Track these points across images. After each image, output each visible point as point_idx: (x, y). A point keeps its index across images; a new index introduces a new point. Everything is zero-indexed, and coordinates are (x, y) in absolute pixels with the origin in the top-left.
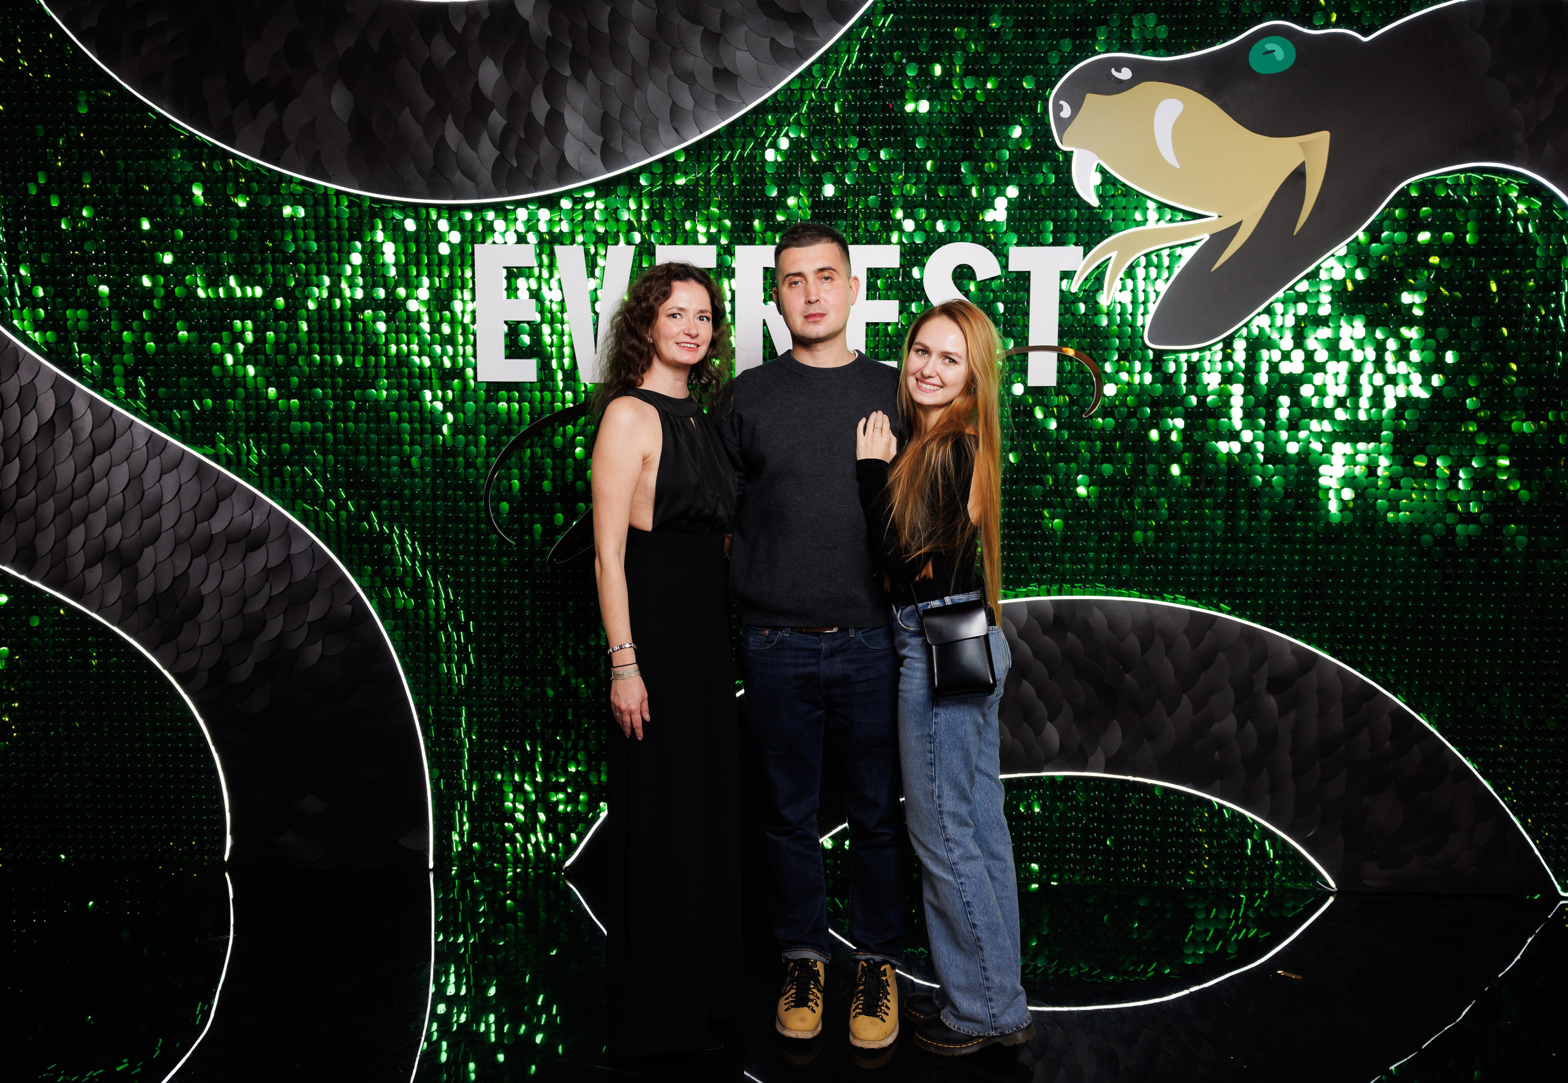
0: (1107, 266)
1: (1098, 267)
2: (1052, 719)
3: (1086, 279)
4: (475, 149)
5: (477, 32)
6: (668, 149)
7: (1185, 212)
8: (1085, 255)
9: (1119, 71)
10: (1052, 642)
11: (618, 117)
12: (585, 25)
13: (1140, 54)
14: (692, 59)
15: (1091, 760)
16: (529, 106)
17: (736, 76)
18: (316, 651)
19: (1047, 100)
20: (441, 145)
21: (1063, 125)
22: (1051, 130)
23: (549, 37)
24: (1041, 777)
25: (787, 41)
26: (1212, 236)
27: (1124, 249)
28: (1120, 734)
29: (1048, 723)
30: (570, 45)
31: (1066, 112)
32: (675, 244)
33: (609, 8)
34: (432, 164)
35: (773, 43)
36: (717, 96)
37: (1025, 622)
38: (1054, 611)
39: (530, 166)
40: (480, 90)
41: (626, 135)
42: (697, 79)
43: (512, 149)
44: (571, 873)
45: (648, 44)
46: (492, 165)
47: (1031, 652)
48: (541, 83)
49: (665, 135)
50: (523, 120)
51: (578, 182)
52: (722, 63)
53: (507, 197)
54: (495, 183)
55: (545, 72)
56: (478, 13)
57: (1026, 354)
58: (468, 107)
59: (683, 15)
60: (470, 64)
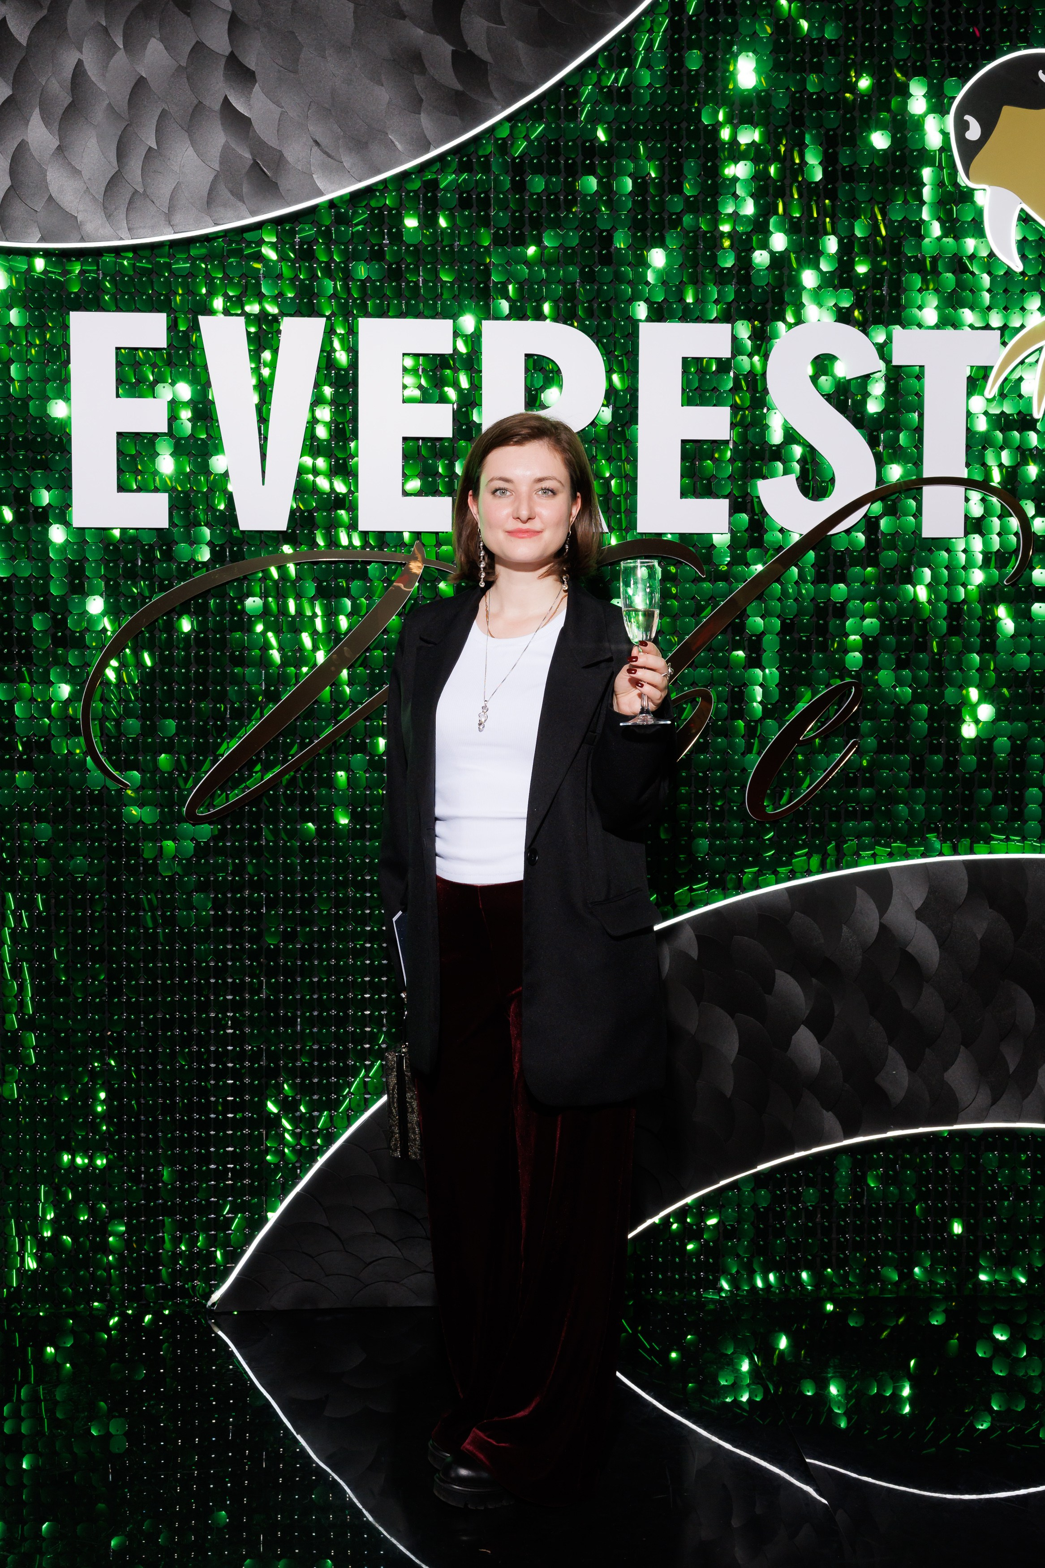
0: (1036, 361)
1: (1023, 363)
2: (967, 1042)
3: (1007, 379)
6: (379, 172)
8: (1003, 345)
11: (303, 120)
17: (485, 63)
19: (944, 115)
20: (19, 158)
21: (970, 153)
24: (951, 1132)
25: (562, 14)
29: (962, 1047)
30: (230, 8)
31: (973, 132)
32: (388, 317)
34: (7, 183)
35: (543, 16)
37: (925, 895)
38: (969, 876)
39: (164, 188)
40: (85, 72)
41: (315, 149)
42: (427, 65)
43: (135, 165)
44: (221, 1313)
45: (352, 10)
46: (103, 189)
47: (936, 942)
48: (184, 64)
49: (377, 150)
50: (155, 122)
51: (243, 218)
52: (464, 45)
53: (127, 238)
54: (109, 215)
55: (189, 48)
57: (921, 491)
58: (65, 99)
60: (70, 31)
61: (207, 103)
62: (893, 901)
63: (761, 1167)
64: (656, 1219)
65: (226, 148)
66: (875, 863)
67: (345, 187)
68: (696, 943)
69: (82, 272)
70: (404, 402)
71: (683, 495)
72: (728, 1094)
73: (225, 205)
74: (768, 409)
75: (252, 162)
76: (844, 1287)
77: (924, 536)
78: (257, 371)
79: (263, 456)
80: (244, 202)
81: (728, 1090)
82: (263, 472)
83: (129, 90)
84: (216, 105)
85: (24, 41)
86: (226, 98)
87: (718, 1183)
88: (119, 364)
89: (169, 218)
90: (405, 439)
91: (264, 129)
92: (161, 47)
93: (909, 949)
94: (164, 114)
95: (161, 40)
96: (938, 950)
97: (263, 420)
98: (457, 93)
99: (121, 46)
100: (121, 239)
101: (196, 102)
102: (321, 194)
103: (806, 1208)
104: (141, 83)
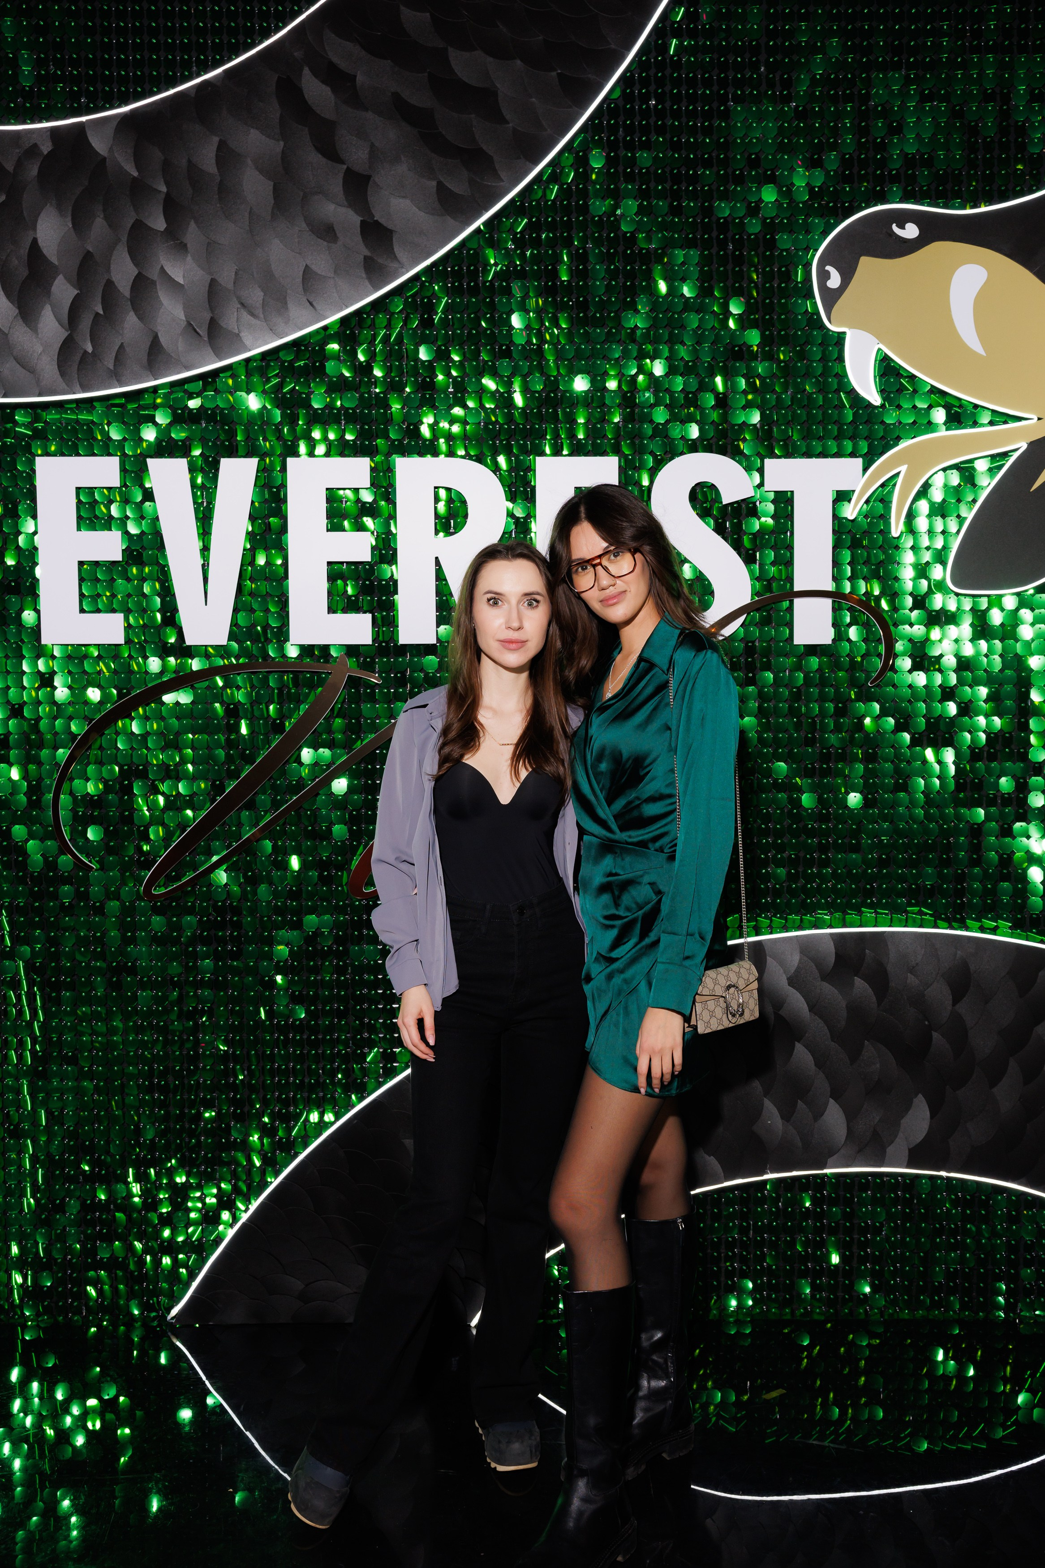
0: (895, 485)
2: (836, 1095)
3: (867, 502)
4: (34, 329)
5: (34, 171)
6: (301, 329)
7: (993, 411)
8: (865, 470)
9: (902, 227)
10: (836, 991)
11: (230, 286)
12: (184, 162)
13: (929, 205)
14: (331, 207)
15: (890, 1150)
16: (108, 270)
17: (391, 232)
19: (808, 266)
21: (831, 297)
23: (134, 177)
24: (826, 1175)
25: (458, 186)
26: (1031, 444)
27: (915, 459)
28: (928, 1113)
29: (831, 1100)
30: (164, 189)
31: (835, 281)
32: (315, 456)
33: (216, 140)
35: (441, 188)
36: (365, 258)
37: (796, 964)
38: (836, 948)
39: (109, 350)
40: (39, 249)
41: (242, 310)
42: (338, 235)
43: (85, 329)
44: (177, 1326)
45: (271, 188)
46: (58, 350)
47: (806, 1005)
48: (124, 239)
49: (296, 310)
50: (101, 289)
51: (178, 373)
52: (374, 216)
53: (79, 393)
54: (62, 374)
55: (129, 225)
56: (35, 145)
57: (792, 602)
58: (23, 272)
59: (318, 149)
60: (25, 213)
61: (147, 273)
66: (757, 934)
67: (267, 344)
70: (328, 530)
73: (165, 362)
75: (186, 324)
77: (795, 643)
79: (204, 580)
80: (181, 359)
82: (206, 595)
83: (78, 262)
84: (155, 275)
86: (163, 270)
88: (79, 503)
89: (115, 376)
90: (329, 563)
92: (104, 224)
93: (782, 1013)
94: (108, 285)
95: (106, 218)
96: (808, 1011)
98: (367, 259)
99: (71, 226)
100: (74, 393)
101: (135, 272)
102: (248, 350)
104: (88, 257)
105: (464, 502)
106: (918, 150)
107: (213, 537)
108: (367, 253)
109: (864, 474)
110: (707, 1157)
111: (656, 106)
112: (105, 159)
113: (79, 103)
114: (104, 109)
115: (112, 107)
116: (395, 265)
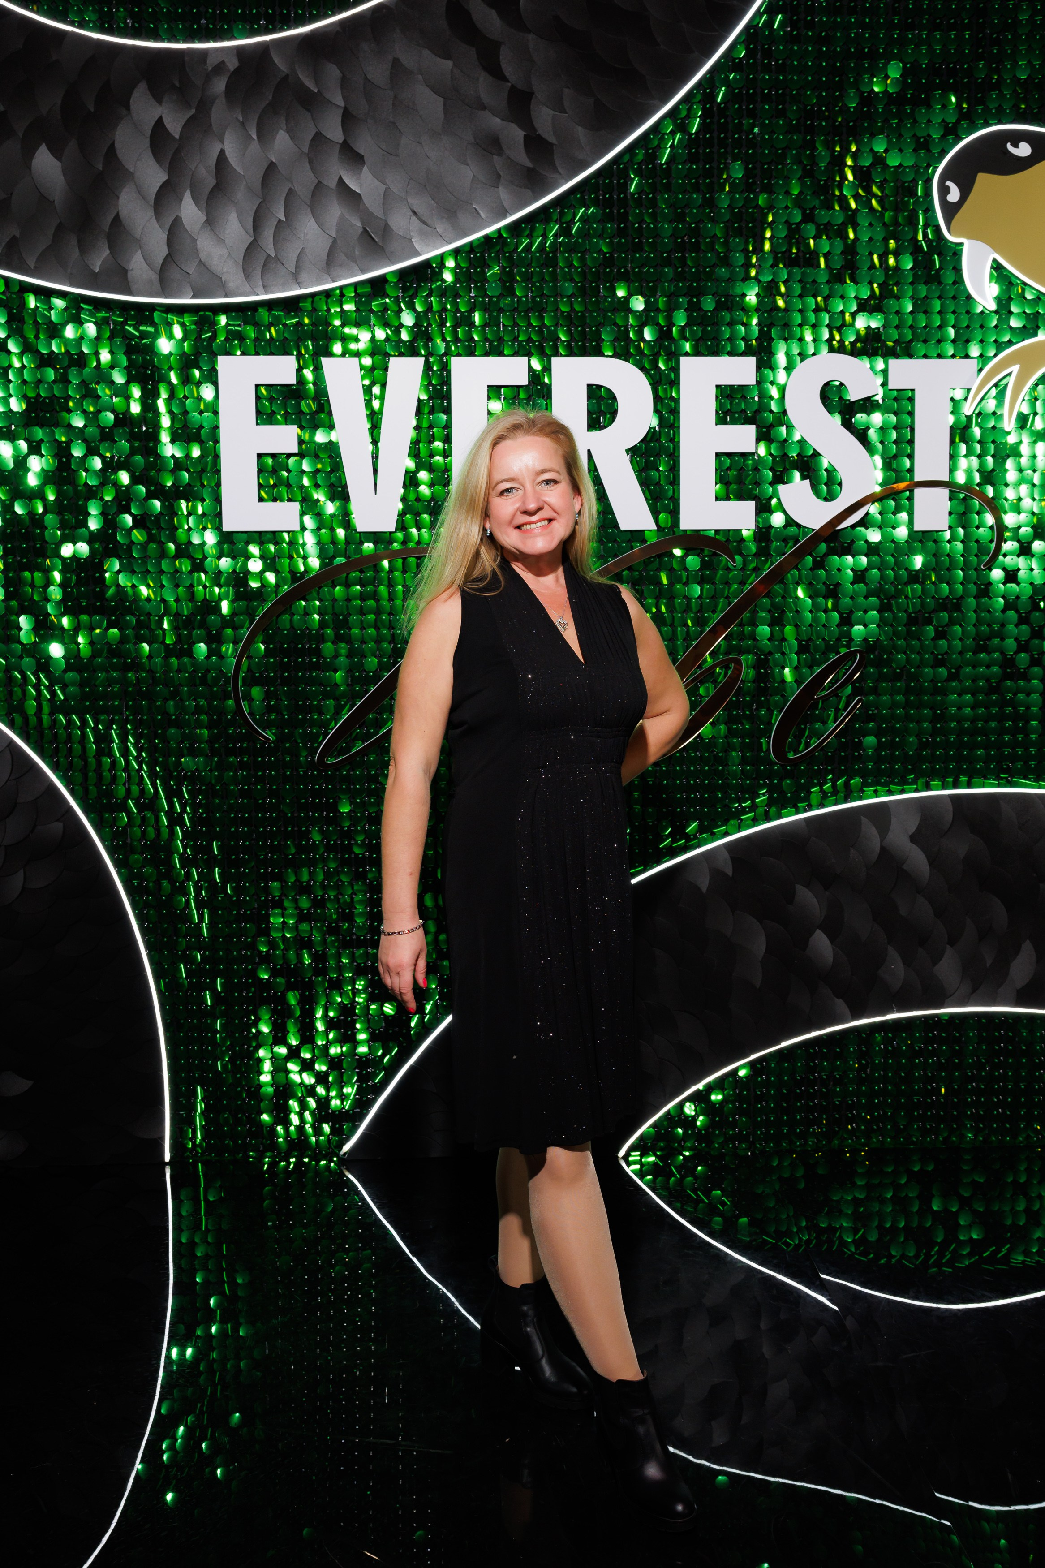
0: (1007, 385)
1: (996, 385)
2: (952, 942)
3: (982, 399)
4: (219, 236)
5: (222, 86)
6: (468, 235)
9: (1016, 146)
11: (403, 195)
12: (360, 78)
14: (496, 121)
15: (1000, 990)
16: (290, 180)
17: (551, 144)
18: (17, 881)
20: (175, 231)
21: (951, 210)
22: (936, 218)
23: (314, 93)
24: (937, 1015)
27: (1027, 361)
28: (1034, 957)
29: (948, 946)
30: (342, 104)
31: (954, 195)
32: (475, 355)
33: (390, 58)
34: (165, 251)
35: (598, 105)
37: (917, 823)
38: (953, 807)
39: (291, 255)
40: (226, 159)
41: (414, 218)
42: (504, 147)
43: (268, 234)
44: (350, 1161)
46: (243, 254)
47: (927, 861)
48: (306, 150)
49: (463, 218)
50: (283, 198)
51: (355, 276)
52: (535, 130)
53: (262, 294)
54: (247, 275)
55: (310, 137)
56: (223, 62)
57: (912, 491)
58: (211, 182)
59: (485, 69)
60: (214, 127)
61: (325, 182)
62: (891, 828)
63: (784, 1044)
64: (700, 1086)
65: (341, 217)
66: (877, 797)
68: (730, 863)
69: (228, 325)
71: (717, 499)
72: (758, 987)
73: (341, 266)
74: (787, 427)
75: (361, 230)
76: (852, 1140)
77: (915, 529)
78: (368, 403)
79: (375, 471)
80: (356, 262)
81: (758, 981)
82: (376, 485)
83: (262, 173)
84: (332, 183)
85: (177, 137)
86: (341, 180)
87: (749, 1056)
88: (258, 398)
89: (296, 279)
91: (372, 202)
92: (287, 137)
93: (905, 867)
94: (291, 192)
95: (288, 132)
96: (928, 867)
97: (375, 442)
98: (529, 170)
99: (255, 137)
100: (258, 295)
101: (317, 181)
102: (418, 254)
103: (820, 1077)
104: (271, 167)
105: (614, 398)
106: (1029, 76)
107: (383, 431)
108: (529, 164)
109: (978, 375)
110: (836, 1000)
111: (792, 31)
112: (287, 75)
113: (259, 25)
114: (282, 30)
115: (289, 28)
116: (555, 176)
